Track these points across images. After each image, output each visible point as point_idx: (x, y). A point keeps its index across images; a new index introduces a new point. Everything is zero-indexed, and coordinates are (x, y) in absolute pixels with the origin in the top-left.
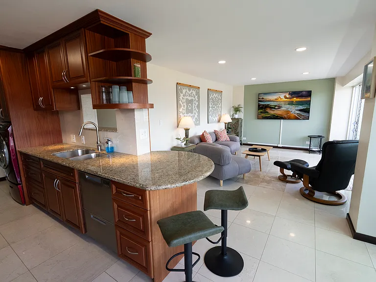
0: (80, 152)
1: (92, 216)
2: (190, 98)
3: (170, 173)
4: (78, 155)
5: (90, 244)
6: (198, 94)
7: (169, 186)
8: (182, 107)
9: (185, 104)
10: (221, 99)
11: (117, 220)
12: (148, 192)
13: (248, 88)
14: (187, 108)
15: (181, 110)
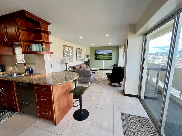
0: (15, 74)
1: (23, 102)
2: (69, 51)
3: (61, 79)
4: (14, 76)
5: (22, 116)
6: (72, 49)
7: (61, 83)
8: (66, 55)
9: (67, 53)
10: (82, 52)
11: (37, 101)
12: (51, 86)
13: (92, 48)
14: (68, 55)
15: (65, 56)
